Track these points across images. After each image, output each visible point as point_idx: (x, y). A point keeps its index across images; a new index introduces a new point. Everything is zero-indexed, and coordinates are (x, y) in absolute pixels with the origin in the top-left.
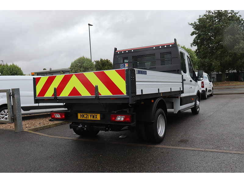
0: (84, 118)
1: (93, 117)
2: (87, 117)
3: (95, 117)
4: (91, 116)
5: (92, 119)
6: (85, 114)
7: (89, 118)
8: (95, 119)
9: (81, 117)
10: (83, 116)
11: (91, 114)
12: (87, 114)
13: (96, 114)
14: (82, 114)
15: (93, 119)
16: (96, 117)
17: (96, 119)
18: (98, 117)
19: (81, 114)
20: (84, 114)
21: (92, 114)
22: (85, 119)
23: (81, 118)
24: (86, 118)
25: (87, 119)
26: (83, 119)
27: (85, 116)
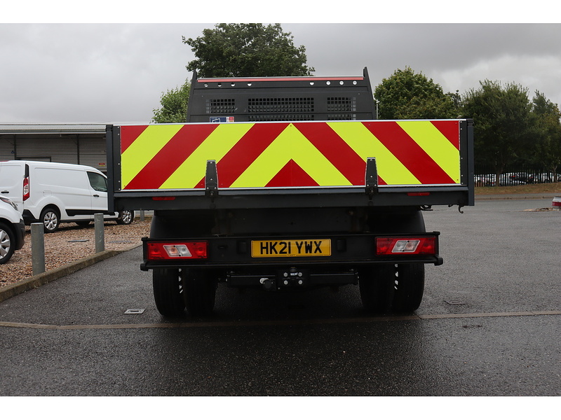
0: (274, 254)
1: (309, 248)
2: (287, 250)
3: (314, 247)
4: (299, 248)
5: (303, 253)
6: (279, 242)
8: (313, 254)
9: (264, 250)
10: (272, 247)
11: (299, 242)
12: (287, 242)
13: (318, 241)
14: (269, 242)
15: (309, 254)
16: (318, 248)
17: (318, 254)
19: (264, 243)
20: (273, 242)
21: (304, 241)
22: (279, 255)
23: (265, 255)
24: (281, 252)
25: (287, 255)
26: (269, 255)
27: (279, 248)
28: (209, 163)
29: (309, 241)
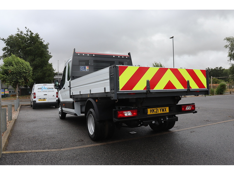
0: (154, 113)
1: (163, 110)
2: (157, 111)
4: (161, 110)
5: (162, 112)
6: (155, 109)
7: (159, 112)
8: (164, 112)
9: (151, 112)
10: (153, 111)
11: (160, 108)
12: (157, 108)
14: (152, 109)
15: (163, 112)
18: (167, 110)
19: (151, 109)
20: (154, 109)
21: (162, 108)
22: (155, 113)
23: (151, 113)
24: (156, 112)
26: (153, 113)
27: (155, 111)
28: (147, 81)
29: (163, 108)
